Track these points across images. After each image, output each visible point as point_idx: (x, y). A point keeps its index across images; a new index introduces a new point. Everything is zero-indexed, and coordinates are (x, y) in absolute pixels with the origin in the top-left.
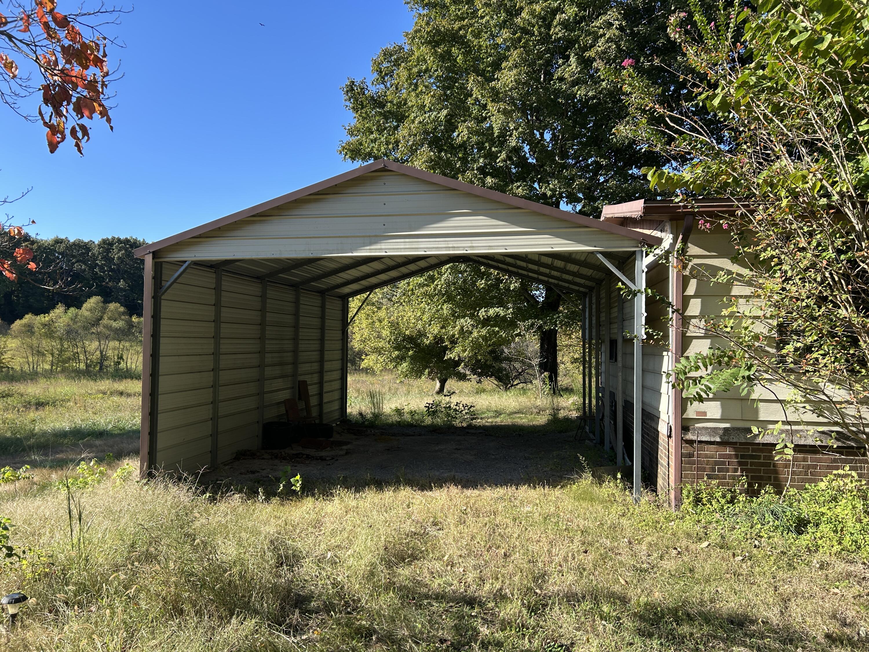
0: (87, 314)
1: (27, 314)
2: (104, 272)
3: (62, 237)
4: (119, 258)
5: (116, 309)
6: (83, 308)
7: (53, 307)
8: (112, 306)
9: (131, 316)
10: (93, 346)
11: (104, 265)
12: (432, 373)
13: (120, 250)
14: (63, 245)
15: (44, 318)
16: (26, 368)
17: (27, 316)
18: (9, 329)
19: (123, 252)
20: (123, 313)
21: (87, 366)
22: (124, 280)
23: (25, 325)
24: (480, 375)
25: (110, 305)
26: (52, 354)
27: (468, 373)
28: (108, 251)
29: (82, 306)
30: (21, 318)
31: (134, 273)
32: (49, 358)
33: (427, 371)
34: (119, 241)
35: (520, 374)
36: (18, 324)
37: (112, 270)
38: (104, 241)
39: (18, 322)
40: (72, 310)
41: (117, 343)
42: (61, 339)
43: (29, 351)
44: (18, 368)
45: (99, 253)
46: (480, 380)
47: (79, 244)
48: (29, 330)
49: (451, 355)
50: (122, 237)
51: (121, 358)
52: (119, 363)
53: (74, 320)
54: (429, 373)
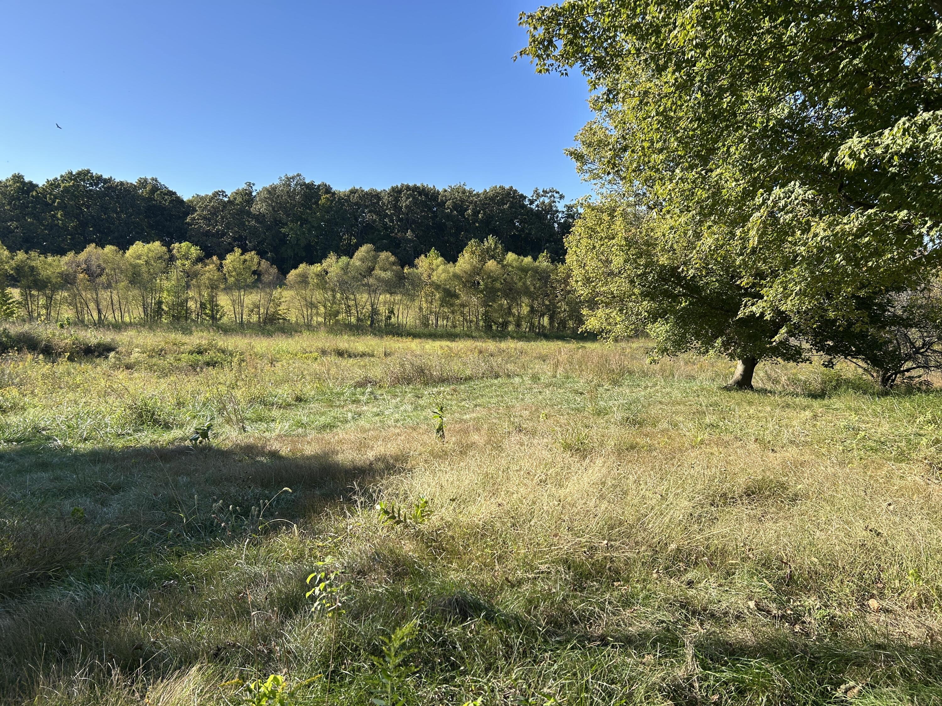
0: (358, 263)
1: (302, 263)
2: (393, 222)
3: (357, 187)
4: (407, 207)
5: (388, 258)
6: (355, 257)
7: (325, 257)
8: (384, 255)
9: (403, 268)
10: (363, 298)
11: (394, 214)
12: (729, 344)
13: (407, 198)
14: (356, 195)
15: (317, 268)
16: (301, 321)
17: (301, 265)
18: (286, 278)
19: (411, 199)
20: (394, 264)
21: (359, 319)
22: (412, 230)
23: (299, 275)
24: (830, 351)
25: (381, 254)
26: (325, 307)
27: (806, 346)
28: (397, 199)
29: (353, 254)
30: (296, 267)
31: (422, 222)
32: (322, 310)
33: (719, 340)
34: (408, 188)
35: (917, 351)
36: (293, 274)
37: (401, 220)
38: (393, 189)
39: (293, 272)
40: (344, 259)
41: (388, 296)
42: (333, 290)
43: (303, 303)
44: (293, 320)
45: (389, 202)
46: (830, 361)
47: (371, 193)
48: (304, 280)
49: (754, 308)
50: (411, 184)
51: (392, 312)
52: (390, 318)
53: (345, 269)
54: (726, 345)
